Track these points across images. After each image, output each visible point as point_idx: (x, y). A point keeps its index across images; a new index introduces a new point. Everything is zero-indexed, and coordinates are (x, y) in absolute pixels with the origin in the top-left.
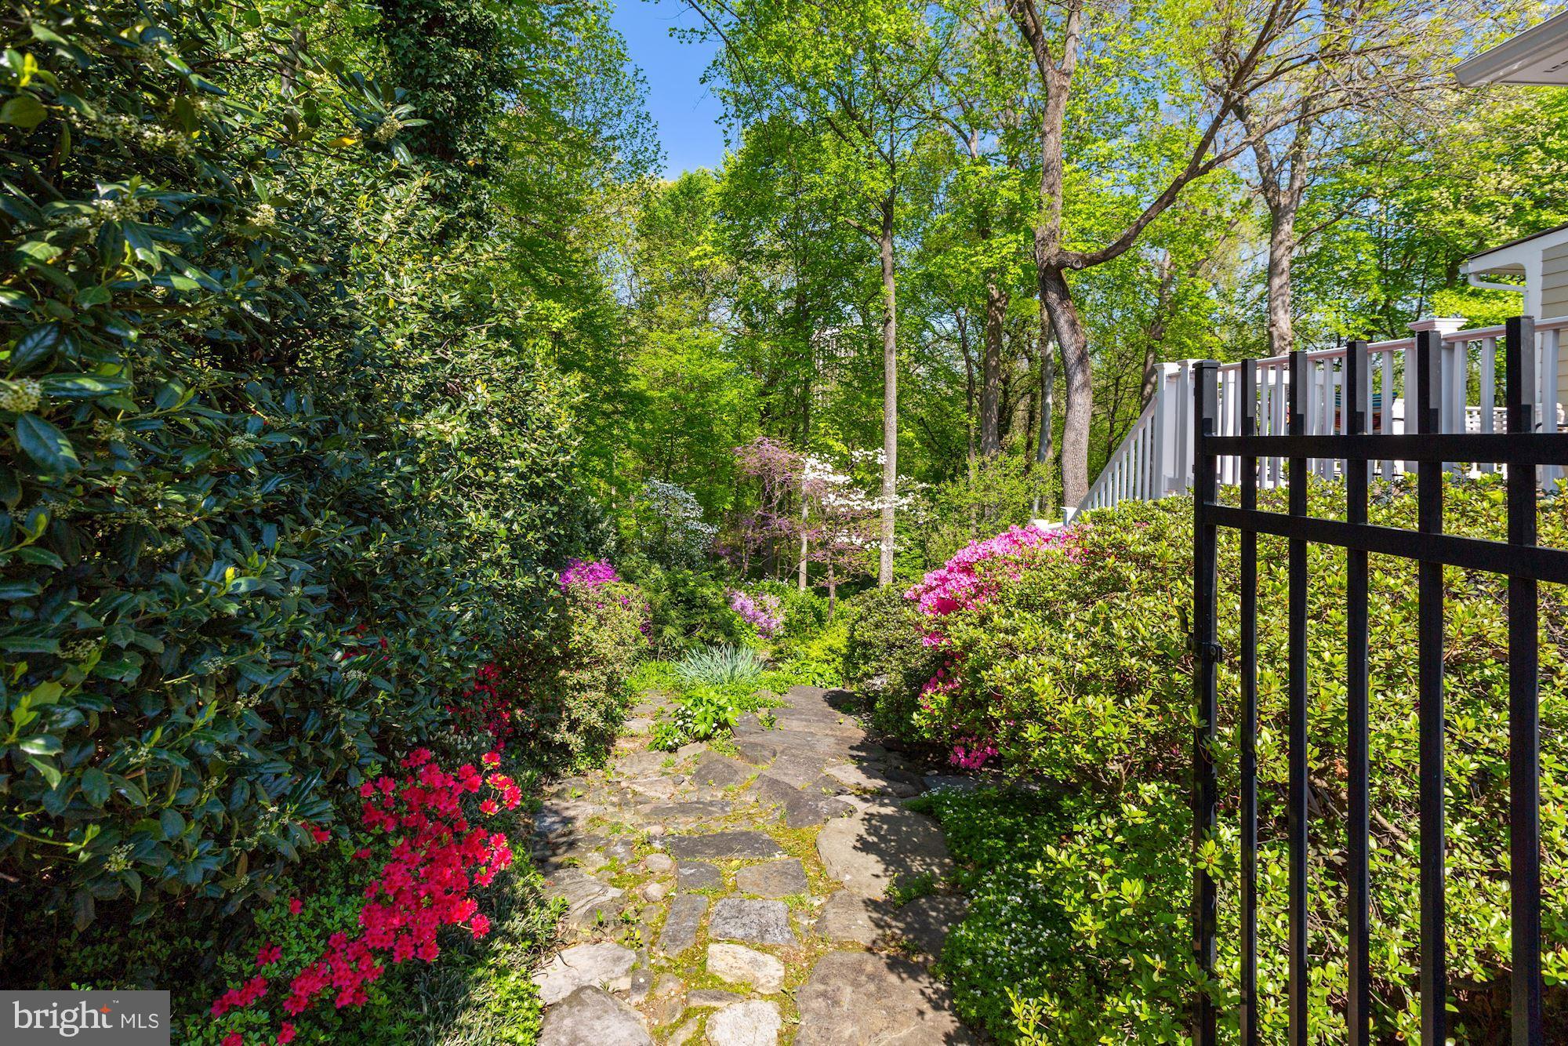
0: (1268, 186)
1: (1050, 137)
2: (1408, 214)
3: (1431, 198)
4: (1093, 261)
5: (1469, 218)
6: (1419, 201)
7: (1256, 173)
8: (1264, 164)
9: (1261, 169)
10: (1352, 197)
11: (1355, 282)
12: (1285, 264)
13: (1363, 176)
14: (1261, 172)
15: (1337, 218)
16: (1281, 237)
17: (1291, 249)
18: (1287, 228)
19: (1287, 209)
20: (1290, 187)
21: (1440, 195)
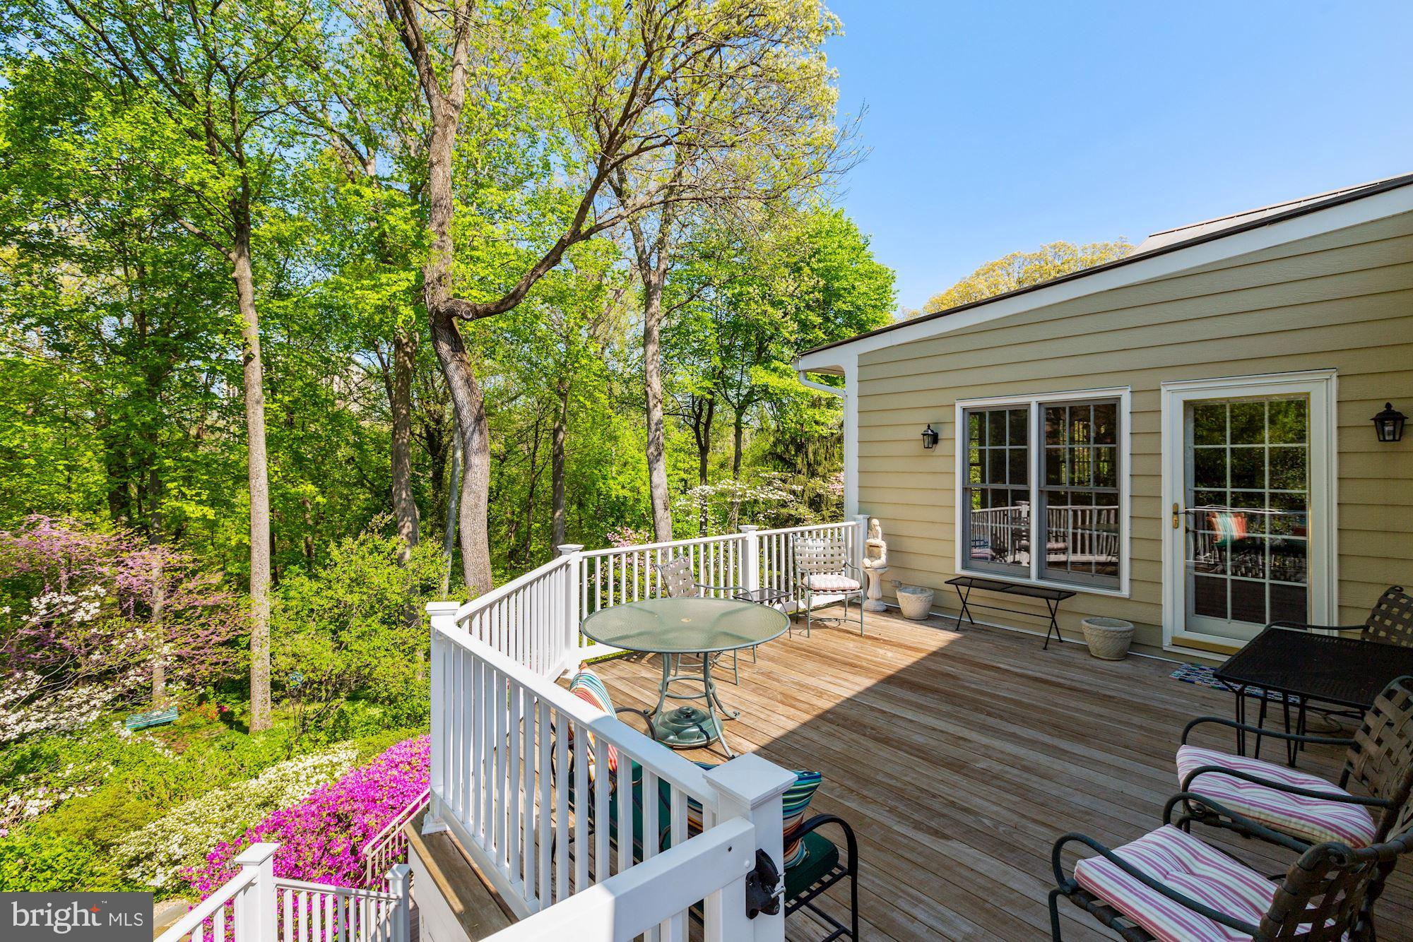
0: (643, 263)
1: (438, 169)
2: (734, 303)
3: (748, 293)
4: (487, 313)
5: (770, 310)
6: (741, 294)
7: (633, 251)
8: (639, 244)
9: (637, 248)
10: (699, 284)
11: (701, 352)
12: (656, 333)
13: (706, 267)
14: (637, 251)
15: (691, 299)
16: (652, 310)
17: (659, 320)
18: (656, 303)
19: (656, 287)
20: (658, 268)
21: (754, 291)
